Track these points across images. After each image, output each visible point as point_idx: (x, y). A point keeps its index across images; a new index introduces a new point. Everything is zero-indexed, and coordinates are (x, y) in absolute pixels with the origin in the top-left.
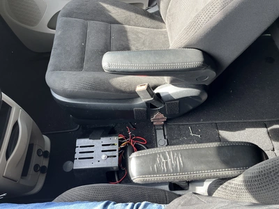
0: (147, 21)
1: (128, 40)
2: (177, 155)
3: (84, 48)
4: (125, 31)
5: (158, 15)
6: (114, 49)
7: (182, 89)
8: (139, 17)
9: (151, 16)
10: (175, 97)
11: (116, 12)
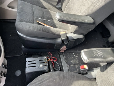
0: (57, 10)
1: (51, 15)
2: (100, 51)
3: (33, 15)
4: (49, 12)
5: (60, 9)
6: (46, 18)
7: (77, 35)
8: (54, 8)
9: (58, 9)
10: (74, 38)
11: (45, 4)
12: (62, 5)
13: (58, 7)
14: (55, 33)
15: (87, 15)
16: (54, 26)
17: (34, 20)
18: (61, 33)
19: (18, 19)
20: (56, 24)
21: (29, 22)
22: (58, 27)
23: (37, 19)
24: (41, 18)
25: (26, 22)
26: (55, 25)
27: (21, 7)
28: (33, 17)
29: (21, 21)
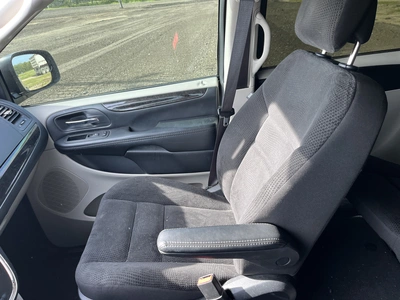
3: (129, 234)
4: (182, 212)
7: (260, 281)
11: (171, 192)
13: (212, 190)
17: (128, 247)
19: (84, 256)
21: (113, 259)
24: (153, 238)
25: (104, 260)
28: (129, 240)
29: (91, 259)
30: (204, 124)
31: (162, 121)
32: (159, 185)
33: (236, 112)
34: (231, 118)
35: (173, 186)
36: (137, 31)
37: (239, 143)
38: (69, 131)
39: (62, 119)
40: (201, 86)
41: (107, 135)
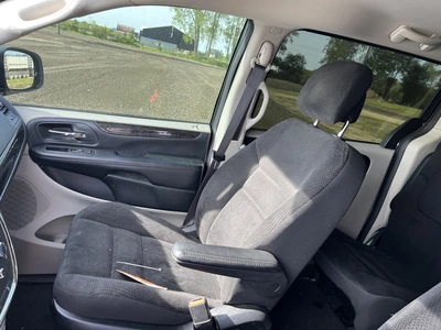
0: (182, 239)
1: (164, 254)
3: (111, 254)
4: (160, 245)
5: (194, 236)
6: (149, 261)
7: (244, 310)
8: (174, 233)
9: (187, 235)
10: (236, 322)
11: (149, 224)
12: (198, 226)
13: (186, 230)
14: (171, 303)
15: (258, 249)
16: (172, 284)
17: (111, 268)
18: (192, 304)
19: (66, 267)
20: (178, 280)
21: (97, 274)
22: (185, 289)
23: (120, 267)
24: (135, 262)
25: (88, 274)
26: (175, 283)
27: (79, 233)
28: (111, 260)
29: (75, 271)
30: (192, 164)
31: (150, 153)
32: (138, 215)
33: (227, 159)
34: (222, 163)
35: (152, 218)
36: (75, 62)
37: (227, 186)
38: (49, 140)
39: (46, 127)
40: (195, 129)
41: (92, 154)
